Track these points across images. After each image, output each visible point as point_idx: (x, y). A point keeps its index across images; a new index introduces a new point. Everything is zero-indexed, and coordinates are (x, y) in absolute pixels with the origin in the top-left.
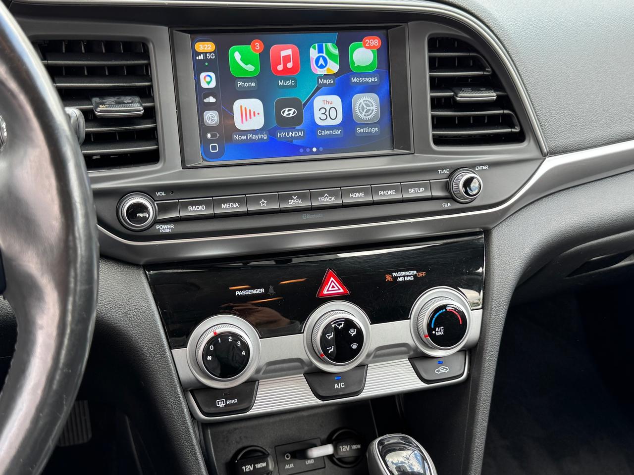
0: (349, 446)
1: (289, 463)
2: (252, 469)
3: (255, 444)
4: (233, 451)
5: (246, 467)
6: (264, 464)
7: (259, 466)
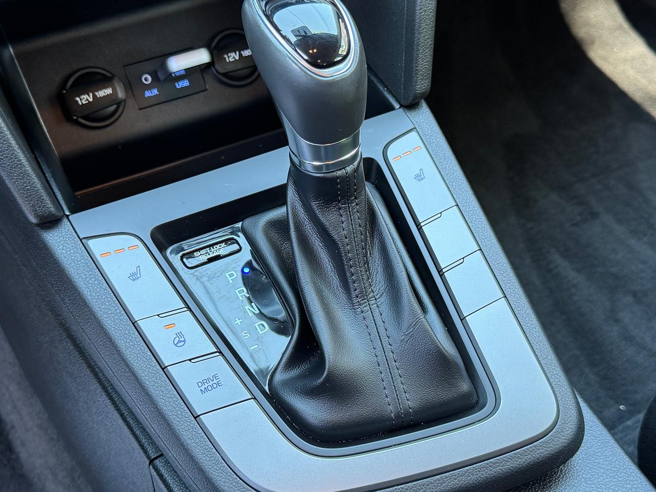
0: (238, 53)
1: (149, 87)
2: (91, 100)
3: (91, 65)
4: (58, 79)
5: (82, 98)
6: (109, 91)
7: (101, 94)
